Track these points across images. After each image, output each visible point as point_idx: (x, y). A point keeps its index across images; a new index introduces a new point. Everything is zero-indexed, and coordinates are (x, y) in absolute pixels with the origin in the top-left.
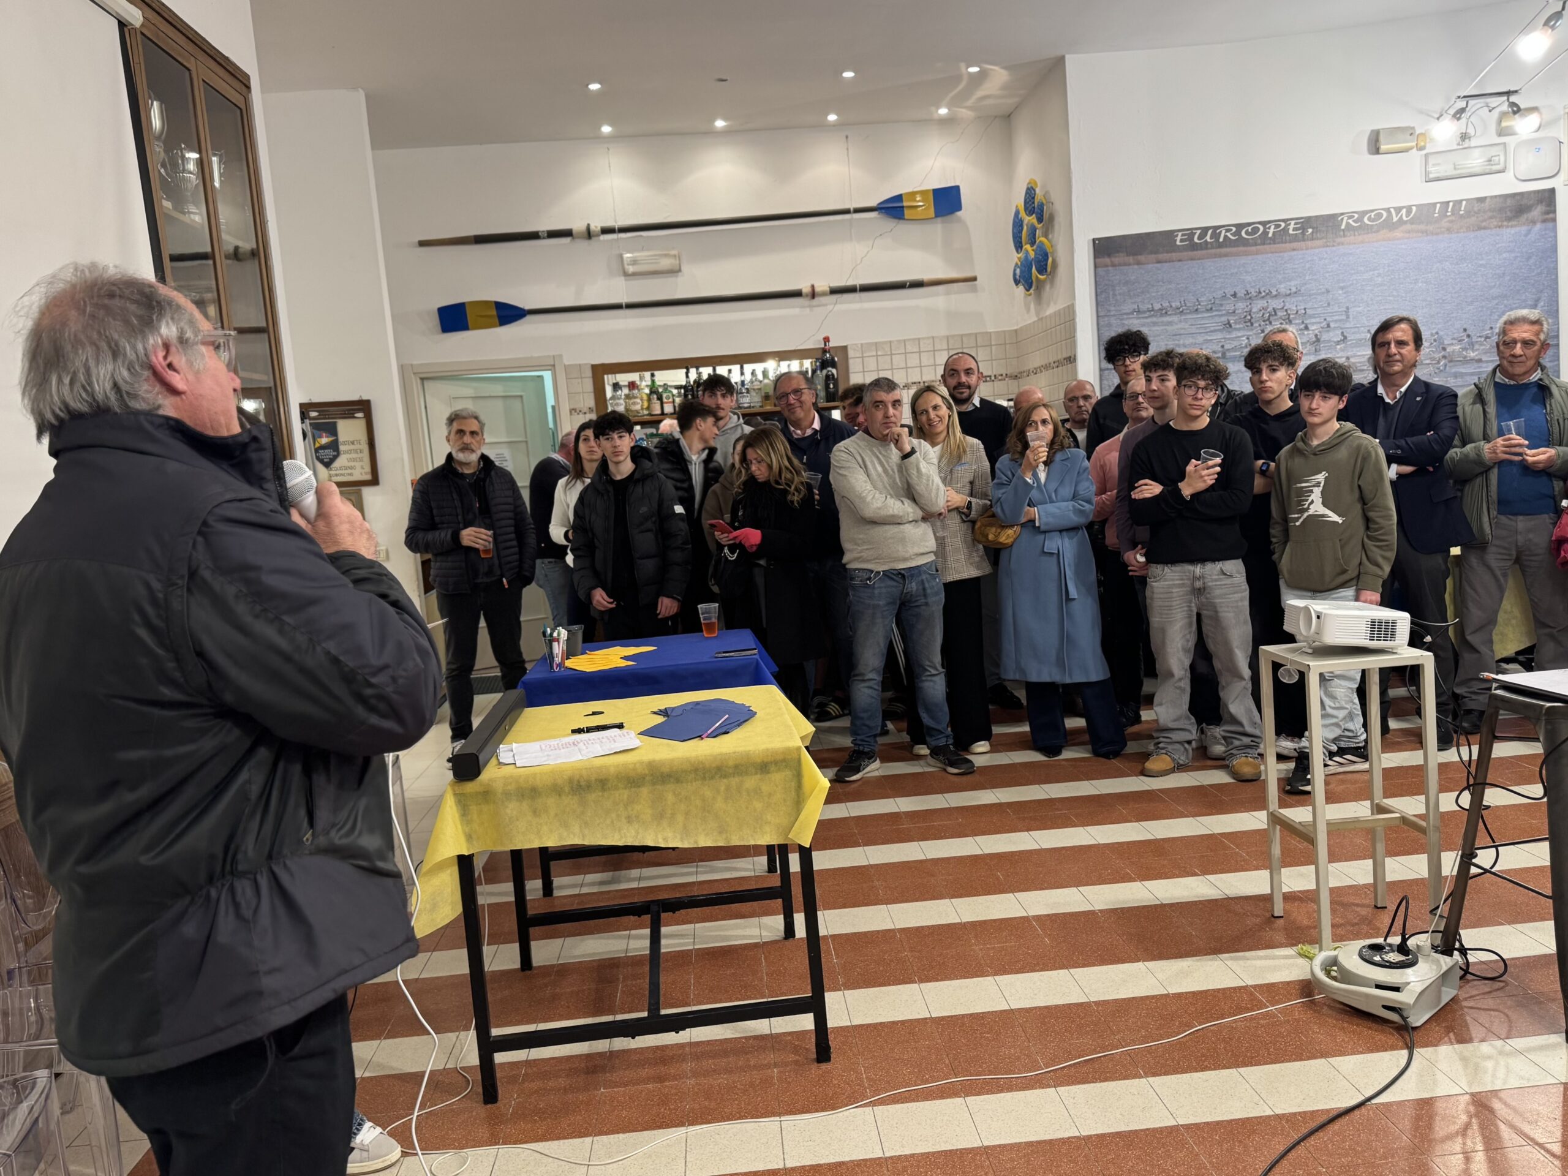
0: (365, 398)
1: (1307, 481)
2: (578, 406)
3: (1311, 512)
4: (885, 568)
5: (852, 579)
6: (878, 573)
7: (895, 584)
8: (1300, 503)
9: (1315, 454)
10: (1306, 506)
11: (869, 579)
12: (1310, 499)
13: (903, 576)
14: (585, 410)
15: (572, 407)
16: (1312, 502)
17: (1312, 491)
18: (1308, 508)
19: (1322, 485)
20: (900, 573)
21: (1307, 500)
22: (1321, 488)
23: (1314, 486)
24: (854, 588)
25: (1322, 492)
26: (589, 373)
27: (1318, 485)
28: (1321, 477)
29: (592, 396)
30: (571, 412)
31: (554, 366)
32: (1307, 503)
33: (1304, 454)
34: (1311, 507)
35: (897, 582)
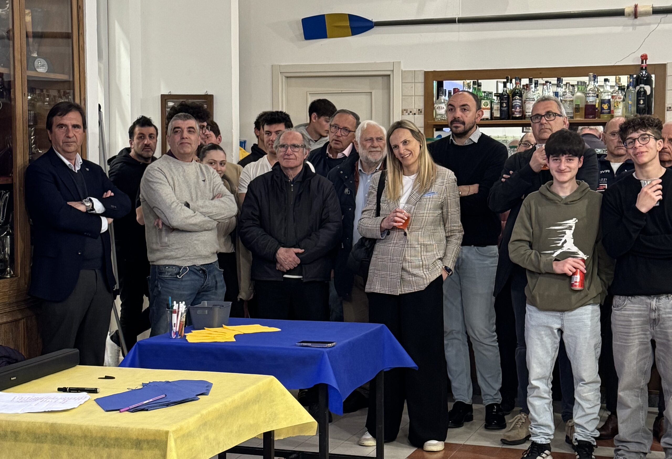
0: (209, 93)
1: (560, 225)
2: (409, 108)
3: (565, 249)
4: (190, 264)
5: (161, 273)
6: (185, 268)
7: (197, 278)
8: (553, 242)
9: (566, 204)
10: (560, 245)
11: (178, 273)
12: (563, 239)
13: (204, 272)
14: (415, 111)
15: (404, 108)
16: (565, 241)
17: (565, 233)
18: (562, 247)
19: (573, 228)
20: (201, 269)
21: (561, 240)
22: (572, 231)
23: (566, 229)
24: (163, 280)
25: (573, 234)
26: (421, 78)
27: (570, 228)
28: (572, 222)
29: (422, 99)
30: (402, 112)
31: (393, 70)
32: (561, 242)
33: (556, 203)
34: (565, 245)
35: (201, 277)
